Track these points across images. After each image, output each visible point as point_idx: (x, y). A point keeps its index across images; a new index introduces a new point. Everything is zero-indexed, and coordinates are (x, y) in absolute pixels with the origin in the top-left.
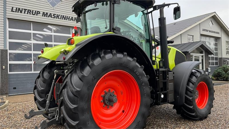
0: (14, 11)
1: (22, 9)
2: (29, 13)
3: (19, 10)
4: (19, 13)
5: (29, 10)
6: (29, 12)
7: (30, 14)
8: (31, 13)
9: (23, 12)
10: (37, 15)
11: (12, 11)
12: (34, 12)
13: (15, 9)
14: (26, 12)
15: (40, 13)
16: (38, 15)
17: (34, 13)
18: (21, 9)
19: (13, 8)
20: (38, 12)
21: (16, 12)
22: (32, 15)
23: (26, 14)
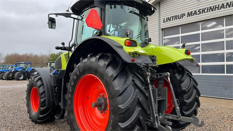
0: (165, 22)
1: (171, 17)
2: (176, 19)
3: (169, 19)
4: (169, 22)
5: (175, 16)
6: (176, 17)
8: (177, 18)
9: (171, 20)
10: (182, 18)
11: (164, 22)
12: (180, 16)
13: (165, 19)
14: (174, 19)
15: (185, 15)
16: (183, 17)
17: (179, 17)
18: (170, 18)
19: (164, 19)
20: (183, 14)
21: (166, 22)
22: (178, 20)
23: (174, 21)
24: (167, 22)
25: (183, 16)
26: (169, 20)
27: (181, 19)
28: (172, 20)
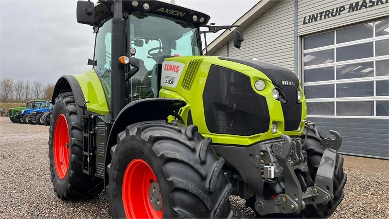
0: (307, 23)
1: (317, 14)
2: (327, 17)
3: (313, 18)
4: (314, 23)
5: (326, 12)
6: (328, 14)
7: (329, 17)
8: (330, 15)
9: (319, 18)
10: (339, 14)
11: (304, 23)
12: (335, 10)
13: (307, 18)
14: (323, 17)
15: (344, 9)
16: (341, 13)
17: (334, 14)
18: (315, 15)
19: (305, 18)
20: (341, 8)
21: (309, 22)
22: (332, 18)
23: (323, 21)
24: (311, 24)
25: (340, 11)
26: (313, 20)
27: (338, 17)
28: (321, 19)
